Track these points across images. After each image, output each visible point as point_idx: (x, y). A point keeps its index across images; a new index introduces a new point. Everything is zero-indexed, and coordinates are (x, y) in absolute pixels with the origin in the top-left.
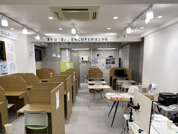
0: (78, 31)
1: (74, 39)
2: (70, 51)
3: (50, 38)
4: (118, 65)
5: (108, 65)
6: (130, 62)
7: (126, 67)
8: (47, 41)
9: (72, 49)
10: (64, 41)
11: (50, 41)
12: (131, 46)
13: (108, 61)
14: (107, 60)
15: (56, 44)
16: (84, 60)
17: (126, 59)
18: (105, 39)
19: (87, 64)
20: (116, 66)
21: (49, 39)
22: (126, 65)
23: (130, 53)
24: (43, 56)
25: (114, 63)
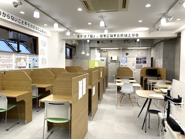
0: (108, 26)
1: (103, 36)
2: (99, 51)
3: (80, 35)
4: (150, 64)
5: (139, 64)
6: (164, 61)
7: (159, 67)
8: (77, 38)
9: (101, 48)
10: (93, 38)
11: (80, 38)
12: (165, 44)
13: (139, 61)
14: (137, 59)
15: (85, 41)
16: (112, 60)
17: (160, 58)
18: (135, 35)
19: (116, 63)
20: (148, 65)
21: (78, 36)
22: (159, 64)
23: (164, 51)
24: (74, 55)
25: (145, 62)
